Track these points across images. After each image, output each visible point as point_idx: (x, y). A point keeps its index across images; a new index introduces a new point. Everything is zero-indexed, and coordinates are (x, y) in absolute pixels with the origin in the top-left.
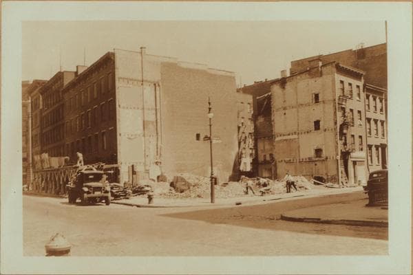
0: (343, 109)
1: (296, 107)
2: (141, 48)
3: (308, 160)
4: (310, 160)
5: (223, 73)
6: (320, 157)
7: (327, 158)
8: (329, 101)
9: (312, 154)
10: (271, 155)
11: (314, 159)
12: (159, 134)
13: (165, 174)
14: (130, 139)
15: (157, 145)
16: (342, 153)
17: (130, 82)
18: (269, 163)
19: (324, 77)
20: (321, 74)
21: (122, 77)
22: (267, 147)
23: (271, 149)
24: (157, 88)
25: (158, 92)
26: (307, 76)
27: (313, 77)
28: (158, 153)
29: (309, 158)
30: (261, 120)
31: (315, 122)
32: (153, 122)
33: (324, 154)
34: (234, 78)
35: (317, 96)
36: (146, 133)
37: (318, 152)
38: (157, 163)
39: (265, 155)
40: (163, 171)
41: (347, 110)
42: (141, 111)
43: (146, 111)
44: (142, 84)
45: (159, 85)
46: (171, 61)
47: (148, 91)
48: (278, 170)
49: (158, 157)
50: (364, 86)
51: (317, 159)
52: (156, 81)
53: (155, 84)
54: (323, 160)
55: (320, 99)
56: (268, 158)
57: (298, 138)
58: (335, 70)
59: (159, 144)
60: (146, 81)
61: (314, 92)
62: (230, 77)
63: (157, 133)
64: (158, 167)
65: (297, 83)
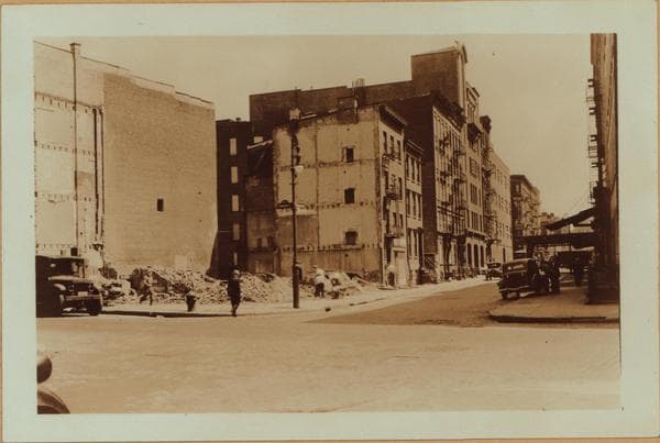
0: (386, 174)
1: (314, 167)
2: (73, 45)
3: (332, 248)
4: (337, 249)
5: (198, 103)
6: (354, 244)
7: (364, 246)
8: (368, 160)
9: (341, 238)
10: (271, 240)
11: (343, 247)
12: (100, 197)
13: (112, 266)
14: (52, 201)
15: (97, 215)
16: (386, 238)
17: (55, 102)
18: (265, 251)
19: (361, 123)
20: (356, 120)
21: (42, 91)
22: (264, 226)
23: (271, 230)
24: (99, 116)
25: (99, 125)
26: (334, 120)
27: (344, 123)
28: (99, 229)
29: (335, 246)
30: (254, 182)
31: (346, 191)
32: (89, 176)
33: (360, 240)
34: (213, 111)
35: (350, 152)
36: (79, 192)
37: (351, 236)
38: (96, 247)
39: (260, 240)
40: (107, 261)
41: (390, 176)
42: (70, 155)
43: (80, 156)
44: (74, 108)
45: (101, 113)
46: (121, 73)
47: (85, 120)
48: (282, 263)
49: (98, 236)
50: (405, 142)
51: (349, 247)
52: (97, 104)
53: (94, 111)
54: (358, 249)
55: (355, 157)
56: (265, 243)
57: (318, 215)
58: (377, 115)
59: (100, 214)
60: (80, 103)
61: (345, 145)
62: (208, 111)
63: (97, 196)
64: (98, 253)
65: (317, 130)
